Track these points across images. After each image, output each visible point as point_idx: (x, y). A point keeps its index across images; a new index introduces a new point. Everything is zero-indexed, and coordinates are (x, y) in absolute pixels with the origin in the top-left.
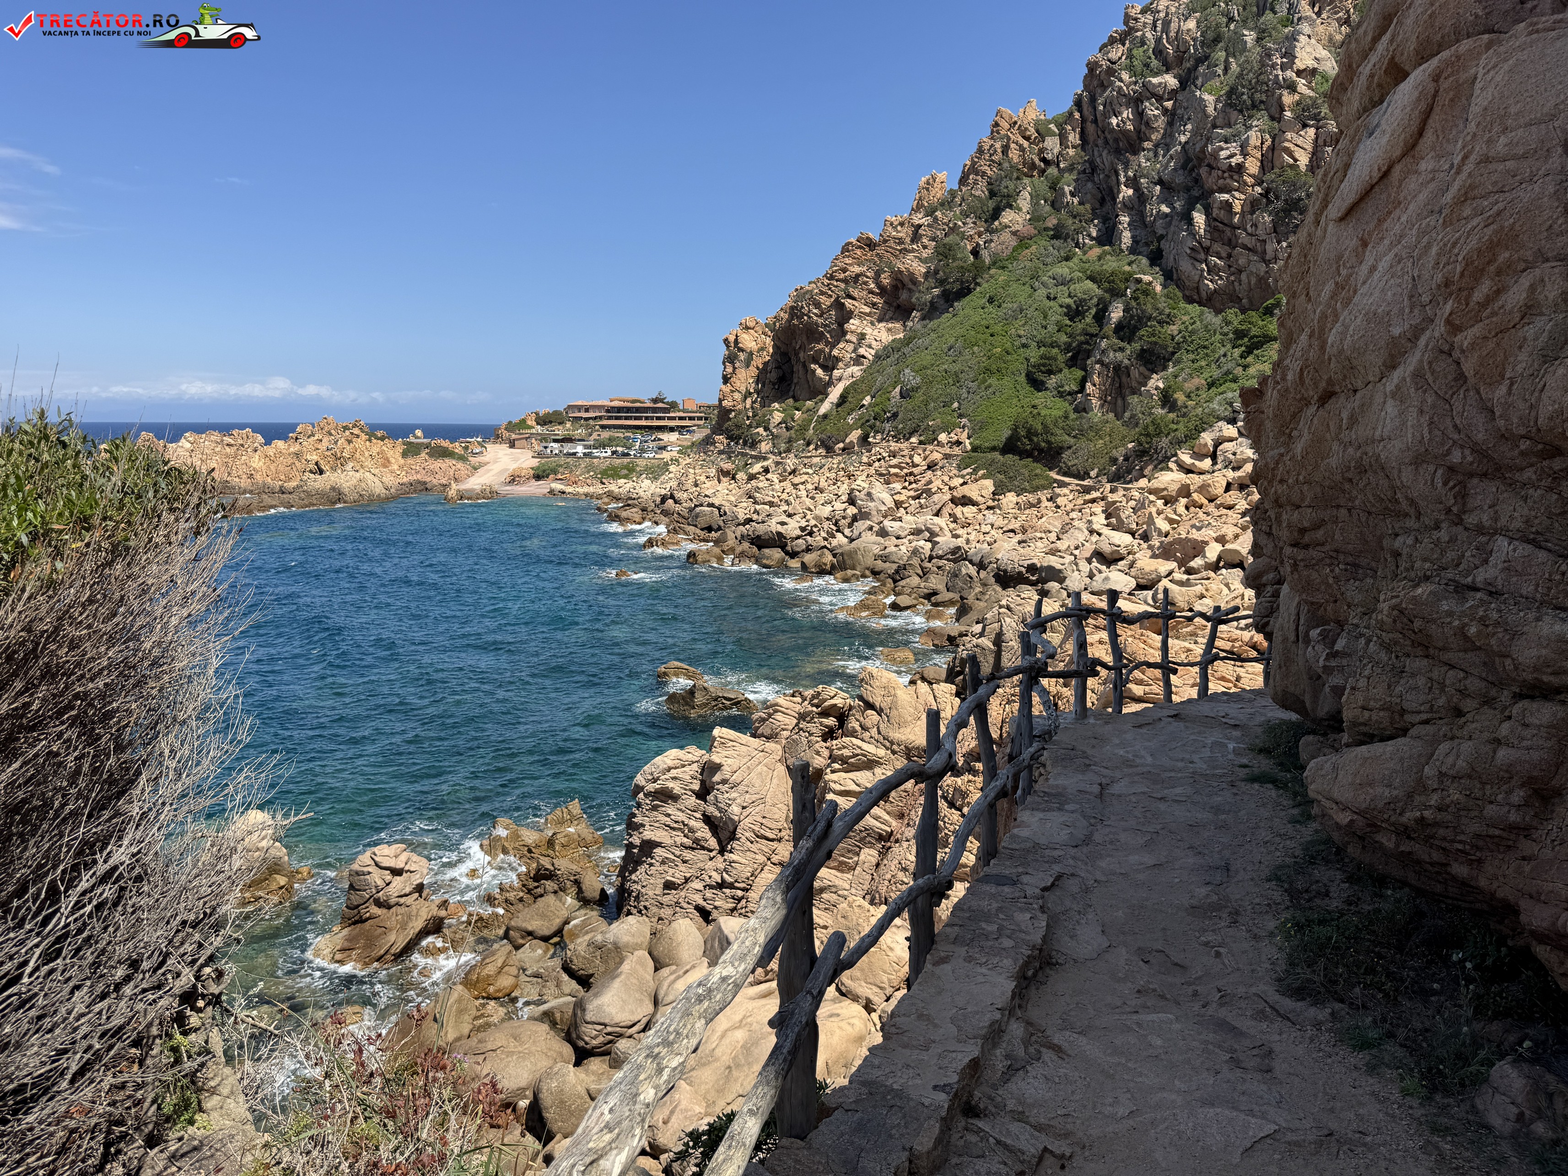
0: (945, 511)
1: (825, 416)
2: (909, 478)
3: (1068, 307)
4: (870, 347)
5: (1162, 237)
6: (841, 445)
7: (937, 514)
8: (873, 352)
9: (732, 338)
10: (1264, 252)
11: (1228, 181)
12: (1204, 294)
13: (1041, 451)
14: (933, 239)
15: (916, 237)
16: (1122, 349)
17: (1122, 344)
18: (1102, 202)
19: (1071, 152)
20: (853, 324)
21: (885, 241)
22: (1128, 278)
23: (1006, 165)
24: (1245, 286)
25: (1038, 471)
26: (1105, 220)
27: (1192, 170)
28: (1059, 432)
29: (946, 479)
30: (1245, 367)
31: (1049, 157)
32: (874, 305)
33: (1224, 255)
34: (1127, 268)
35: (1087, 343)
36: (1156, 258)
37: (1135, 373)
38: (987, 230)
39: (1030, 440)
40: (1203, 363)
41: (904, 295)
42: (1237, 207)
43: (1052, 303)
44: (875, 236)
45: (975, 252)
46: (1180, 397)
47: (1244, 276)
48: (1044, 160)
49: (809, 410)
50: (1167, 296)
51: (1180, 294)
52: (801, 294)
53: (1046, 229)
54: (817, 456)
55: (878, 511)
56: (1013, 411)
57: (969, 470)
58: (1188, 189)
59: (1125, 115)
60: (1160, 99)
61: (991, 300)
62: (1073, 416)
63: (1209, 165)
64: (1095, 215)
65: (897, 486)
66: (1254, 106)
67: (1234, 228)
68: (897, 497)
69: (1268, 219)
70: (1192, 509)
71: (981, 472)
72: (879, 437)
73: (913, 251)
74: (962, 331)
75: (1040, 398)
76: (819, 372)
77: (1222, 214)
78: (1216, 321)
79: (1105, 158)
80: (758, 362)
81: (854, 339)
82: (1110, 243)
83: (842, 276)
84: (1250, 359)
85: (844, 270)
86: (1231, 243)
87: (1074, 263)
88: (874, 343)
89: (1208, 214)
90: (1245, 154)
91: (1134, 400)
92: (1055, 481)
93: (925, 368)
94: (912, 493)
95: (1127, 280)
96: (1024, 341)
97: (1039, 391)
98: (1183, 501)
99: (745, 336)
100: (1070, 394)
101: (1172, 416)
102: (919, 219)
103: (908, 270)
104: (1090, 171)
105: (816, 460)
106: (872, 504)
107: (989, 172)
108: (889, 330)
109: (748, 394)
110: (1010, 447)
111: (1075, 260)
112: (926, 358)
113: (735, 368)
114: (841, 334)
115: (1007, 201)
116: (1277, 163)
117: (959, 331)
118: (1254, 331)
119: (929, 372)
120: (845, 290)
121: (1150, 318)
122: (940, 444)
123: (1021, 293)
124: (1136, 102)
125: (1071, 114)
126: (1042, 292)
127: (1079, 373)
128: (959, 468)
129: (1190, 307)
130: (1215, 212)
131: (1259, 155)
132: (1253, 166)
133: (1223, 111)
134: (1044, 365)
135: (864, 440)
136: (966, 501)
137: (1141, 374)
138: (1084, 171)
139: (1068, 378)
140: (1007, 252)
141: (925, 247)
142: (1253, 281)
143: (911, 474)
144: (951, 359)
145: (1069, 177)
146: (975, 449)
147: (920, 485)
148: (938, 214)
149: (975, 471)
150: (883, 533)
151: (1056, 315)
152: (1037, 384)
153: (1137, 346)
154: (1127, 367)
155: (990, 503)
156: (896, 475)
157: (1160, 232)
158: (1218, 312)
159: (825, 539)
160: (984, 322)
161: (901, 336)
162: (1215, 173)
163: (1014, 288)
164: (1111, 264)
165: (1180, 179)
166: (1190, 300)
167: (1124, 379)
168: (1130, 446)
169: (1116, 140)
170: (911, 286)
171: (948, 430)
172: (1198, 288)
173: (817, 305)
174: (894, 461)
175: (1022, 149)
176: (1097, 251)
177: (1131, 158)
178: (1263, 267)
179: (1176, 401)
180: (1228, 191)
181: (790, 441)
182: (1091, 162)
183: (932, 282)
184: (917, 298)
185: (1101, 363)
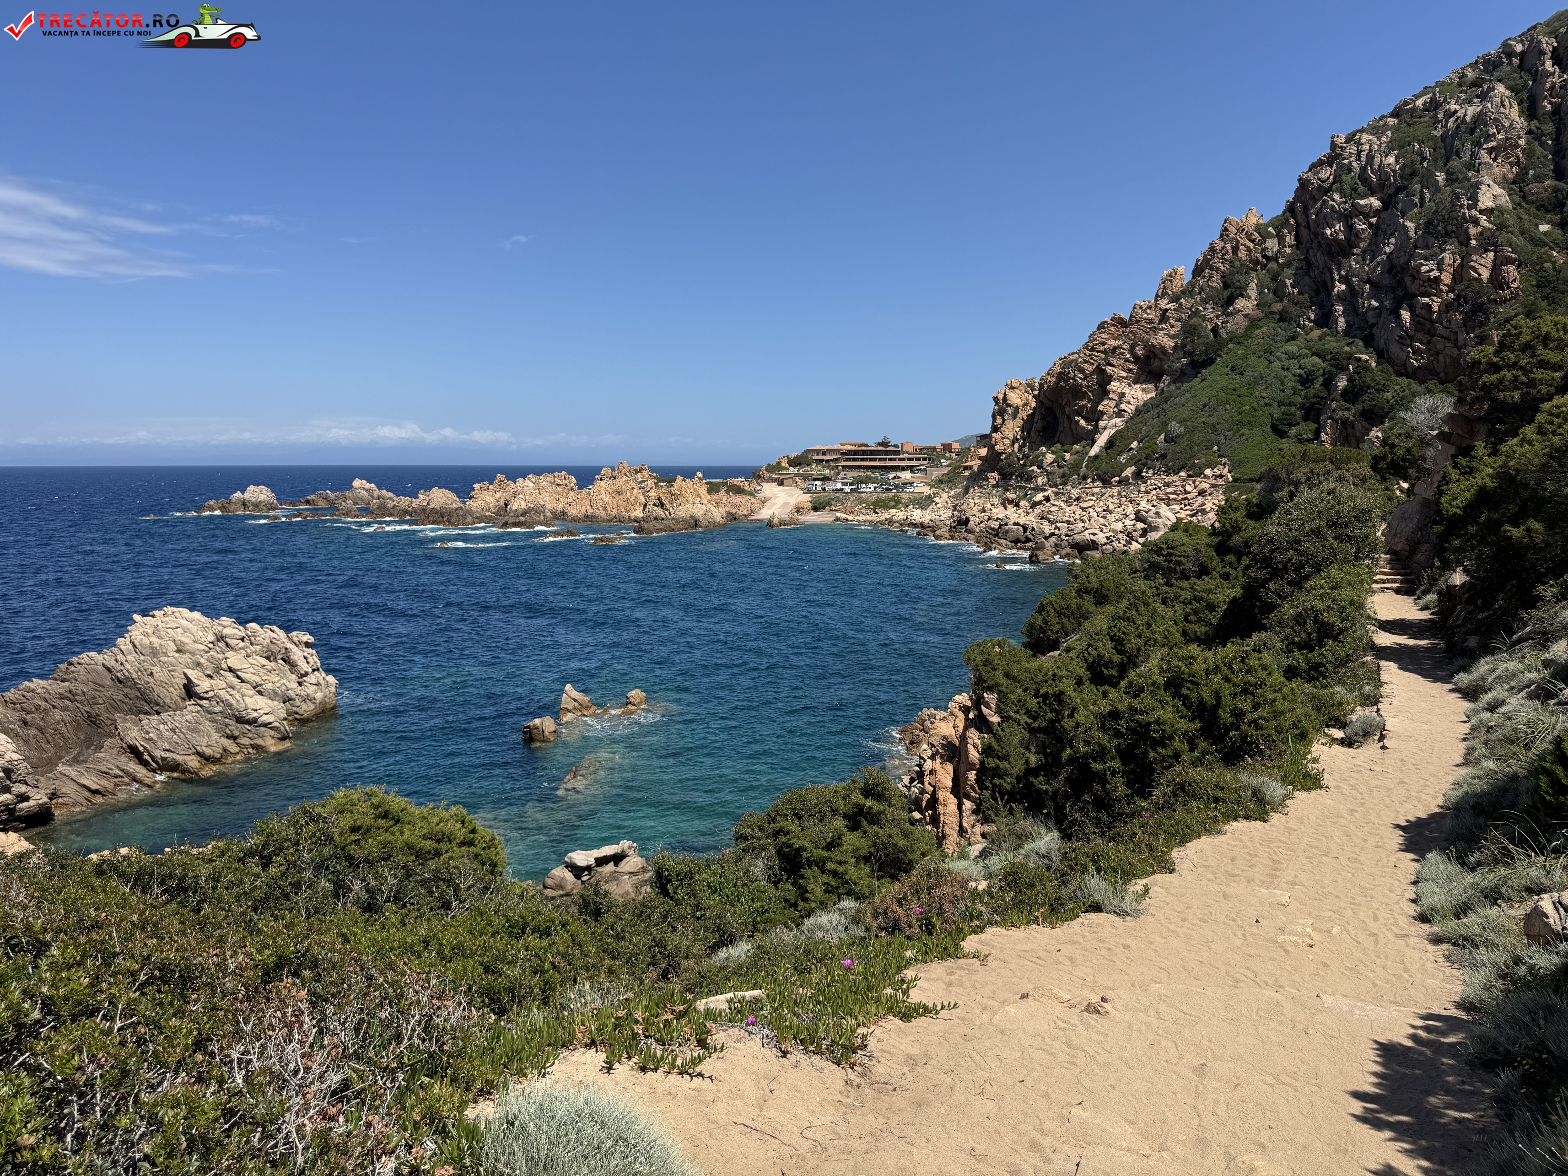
1: (1096, 457)
2: (1185, 501)
3: (1300, 376)
4: (1129, 403)
5: (1373, 325)
6: (1117, 479)
8: (1133, 408)
9: (1001, 396)
10: (1457, 340)
11: (1428, 289)
12: (1410, 370)
14: (1178, 320)
15: (1164, 319)
16: (1348, 409)
17: (1348, 405)
18: (1318, 292)
19: (1288, 250)
20: (1114, 385)
21: (1136, 321)
22: (1350, 357)
23: (1237, 263)
24: (1442, 365)
26: (1321, 306)
27: (1396, 274)
31: (1270, 254)
32: (1130, 370)
33: (1425, 341)
34: (1347, 349)
35: (1318, 403)
36: (1369, 342)
37: (1358, 426)
38: (1223, 314)
41: (1156, 364)
42: (1435, 308)
43: (1285, 373)
44: (1126, 316)
45: (1215, 330)
47: (1441, 357)
48: (1265, 257)
49: (1077, 452)
50: (1382, 371)
51: (1391, 370)
52: (1066, 363)
53: (1272, 313)
54: (1096, 487)
55: (1165, 525)
56: (1264, 453)
58: (1394, 290)
59: (1337, 227)
60: (1366, 216)
61: (1233, 369)
63: (1412, 275)
64: (1312, 303)
65: (1177, 507)
66: (1447, 234)
67: (1433, 322)
68: (1178, 515)
69: (1459, 317)
72: (1151, 472)
73: (1163, 329)
74: (1213, 393)
75: (1285, 444)
76: (1082, 422)
77: (1423, 312)
79: (1319, 258)
80: (1023, 414)
81: (1116, 398)
82: (1327, 325)
83: (1102, 348)
85: (1103, 344)
86: (1431, 333)
87: (1300, 341)
88: (1132, 401)
89: (1412, 310)
90: (1440, 270)
91: (1359, 445)
93: (1185, 420)
94: (1189, 512)
95: (1349, 358)
96: (1267, 401)
97: (1282, 438)
99: (1012, 394)
100: (1308, 440)
102: (1164, 304)
103: (1160, 344)
104: (1305, 268)
105: (1097, 490)
106: (1160, 520)
107: (1222, 268)
108: (1143, 390)
109: (1015, 440)
111: (1300, 339)
112: (1186, 414)
113: (1004, 420)
114: (1104, 393)
115: (1241, 292)
116: (1465, 277)
117: (1209, 392)
119: (1189, 423)
120: (1105, 360)
121: (1369, 387)
122: (1206, 477)
123: (1260, 365)
125: (1285, 219)
126: (1277, 364)
127: (1314, 426)
128: (1224, 494)
129: (1400, 379)
130: (1418, 311)
131: (1451, 270)
132: (1447, 278)
133: (1422, 236)
134: (1285, 419)
135: (1138, 475)
137: (1363, 427)
138: (1302, 268)
139: (1306, 429)
140: (1240, 331)
141: (1172, 326)
142: (1448, 360)
143: (1185, 498)
144: (1206, 414)
145: (1289, 272)
146: (1235, 480)
147: (1195, 507)
148: (1182, 301)
151: (1291, 382)
152: (1281, 434)
153: (1360, 407)
154: (1352, 422)
156: (1175, 500)
157: (1372, 321)
158: (1421, 382)
159: (1125, 545)
160: (1231, 386)
161: (1153, 394)
162: (1417, 282)
163: (1253, 360)
164: (1331, 344)
165: (1386, 281)
166: (1399, 374)
167: (1350, 430)
169: (1330, 246)
170: (1162, 356)
171: (1212, 466)
172: (1405, 365)
173: (1082, 371)
174: (1169, 490)
175: (1249, 249)
176: (1317, 333)
177: (1344, 261)
178: (1455, 352)
180: (1428, 296)
181: (1063, 476)
182: (1306, 259)
183: (1181, 354)
184: (1170, 367)
185: (1331, 418)
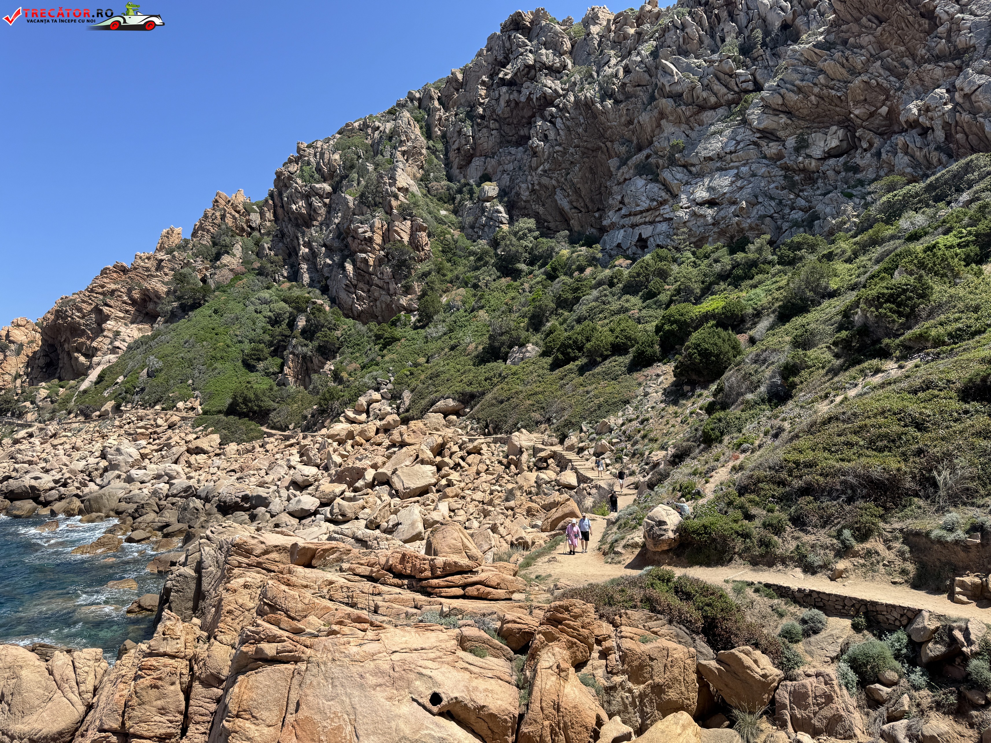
0: (182, 460)
1: (85, 392)
2: (153, 436)
3: (270, 317)
4: (124, 341)
5: (327, 278)
6: (98, 413)
7: (176, 462)
8: (126, 344)
10: (389, 289)
11: (365, 246)
12: (355, 313)
13: (255, 412)
14: (172, 270)
15: (159, 267)
16: (306, 345)
17: (306, 342)
18: (290, 255)
19: (268, 224)
20: (110, 324)
21: (135, 269)
22: (307, 301)
23: (223, 227)
24: (379, 309)
25: (253, 427)
26: (292, 266)
27: (343, 239)
28: (267, 399)
29: (183, 435)
30: (383, 356)
31: (254, 225)
32: (127, 311)
33: (365, 290)
34: (307, 295)
36: (325, 290)
37: (316, 360)
38: (212, 267)
39: (246, 405)
40: (358, 355)
41: (151, 306)
42: (371, 262)
43: (258, 315)
44: (128, 265)
45: (204, 280)
46: (344, 375)
47: (378, 303)
48: (250, 227)
49: (72, 387)
50: (333, 313)
51: (341, 312)
52: (65, 301)
53: (253, 269)
54: (76, 422)
55: (126, 462)
56: (234, 386)
57: (201, 428)
58: (342, 251)
59: (300, 204)
60: (321, 197)
61: (216, 312)
62: (276, 388)
63: (353, 236)
64: (285, 263)
65: (143, 442)
66: (376, 205)
67: (370, 274)
68: (142, 451)
69: (389, 270)
70: (356, 447)
71: (210, 429)
72: (129, 406)
73: (157, 276)
74: (194, 331)
75: (252, 377)
76: (82, 359)
77: (362, 266)
78: (364, 329)
79: (290, 229)
80: (28, 351)
81: (111, 335)
82: (296, 281)
83: (101, 290)
84: (385, 352)
85: (103, 287)
86: (369, 283)
87: (272, 291)
88: (127, 339)
89: (354, 265)
90: (373, 232)
91: (315, 377)
92: (265, 433)
93: (167, 356)
94: (156, 447)
96: (240, 338)
97: (252, 372)
98: (350, 442)
99: (16, 332)
100: (273, 374)
101: (340, 387)
102: (161, 255)
103: (153, 289)
104: (280, 236)
105: (74, 425)
106: (120, 458)
107: (212, 230)
108: (140, 329)
109: (18, 376)
110: (231, 410)
111: (273, 289)
112: (168, 349)
114: (99, 331)
115: (224, 250)
116: (391, 239)
117: (192, 331)
118: (386, 335)
119: (169, 358)
120: (103, 301)
121: (323, 326)
122: (178, 410)
123: (238, 308)
124: (307, 197)
125: (266, 201)
127: (279, 361)
128: (193, 427)
129: (347, 320)
130: (358, 264)
131: (381, 233)
132: (378, 239)
133: (358, 205)
134: (254, 355)
135: (117, 409)
136: (199, 451)
137: (319, 361)
138: (277, 236)
139: (272, 363)
140: (228, 282)
141: (166, 274)
142: (384, 306)
143: (155, 432)
144: (186, 350)
145: (267, 239)
146: (205, 413)
147: (162, 441)
148: (176, 253)
149: (206, 428)
150: (130, 480)
151: (261, 322)
152: (251, 368)
153: (316, 343)
154: (310, 357)
155: (218, 451)
156: (142, 434)
157: (327, 275)
158: (365, 324)
159: (78, 488)
160: (211, 326)
161: (150, 334)
162: (356, 241)
163: (232, 304)
164: (297, 292)
165: (336, 244)
166: (347, 316)
167: (309, 364)
168: (315, 407)
169: (296, 219)
170: (156, 300)
171: (184, 399)
172: (351, 309)
173: (80, 310)
174: (141, 424)
175: (234, 217)
176: (287, 285)
177: (306, 230)
178: (388, 298)
179: (342, 377)
180: (365, 252)
181: (53, 411)
182: (281, 231)
183: (172, 298)
184: (161, 308)
185: (293, 354)
